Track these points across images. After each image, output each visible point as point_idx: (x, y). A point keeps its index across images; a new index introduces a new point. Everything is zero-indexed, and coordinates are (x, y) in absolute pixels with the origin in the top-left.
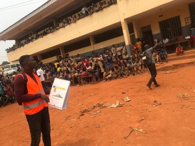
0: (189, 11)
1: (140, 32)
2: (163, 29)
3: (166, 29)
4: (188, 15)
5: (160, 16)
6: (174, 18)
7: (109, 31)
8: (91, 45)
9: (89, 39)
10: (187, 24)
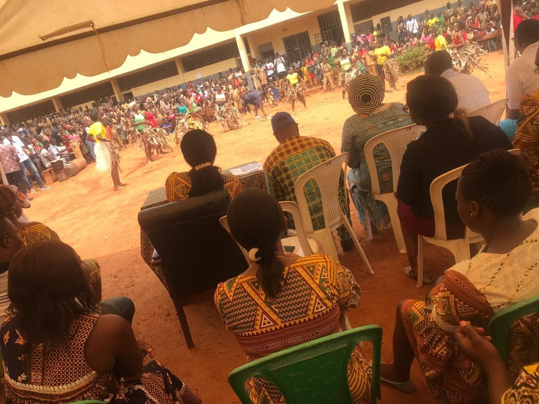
0: (318, 23)
1: (258, 52)
2: (289, 48)
3: (293, 49)
4: (318, 30)
5: (283, 30)
6: (301, 33)
7: (203, 52)
8: (178, 74)
9: (175, 63)
10: (318, 43)
